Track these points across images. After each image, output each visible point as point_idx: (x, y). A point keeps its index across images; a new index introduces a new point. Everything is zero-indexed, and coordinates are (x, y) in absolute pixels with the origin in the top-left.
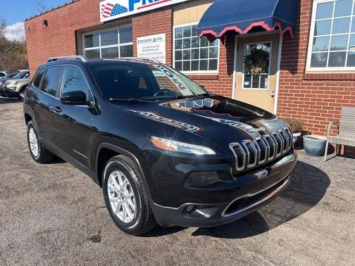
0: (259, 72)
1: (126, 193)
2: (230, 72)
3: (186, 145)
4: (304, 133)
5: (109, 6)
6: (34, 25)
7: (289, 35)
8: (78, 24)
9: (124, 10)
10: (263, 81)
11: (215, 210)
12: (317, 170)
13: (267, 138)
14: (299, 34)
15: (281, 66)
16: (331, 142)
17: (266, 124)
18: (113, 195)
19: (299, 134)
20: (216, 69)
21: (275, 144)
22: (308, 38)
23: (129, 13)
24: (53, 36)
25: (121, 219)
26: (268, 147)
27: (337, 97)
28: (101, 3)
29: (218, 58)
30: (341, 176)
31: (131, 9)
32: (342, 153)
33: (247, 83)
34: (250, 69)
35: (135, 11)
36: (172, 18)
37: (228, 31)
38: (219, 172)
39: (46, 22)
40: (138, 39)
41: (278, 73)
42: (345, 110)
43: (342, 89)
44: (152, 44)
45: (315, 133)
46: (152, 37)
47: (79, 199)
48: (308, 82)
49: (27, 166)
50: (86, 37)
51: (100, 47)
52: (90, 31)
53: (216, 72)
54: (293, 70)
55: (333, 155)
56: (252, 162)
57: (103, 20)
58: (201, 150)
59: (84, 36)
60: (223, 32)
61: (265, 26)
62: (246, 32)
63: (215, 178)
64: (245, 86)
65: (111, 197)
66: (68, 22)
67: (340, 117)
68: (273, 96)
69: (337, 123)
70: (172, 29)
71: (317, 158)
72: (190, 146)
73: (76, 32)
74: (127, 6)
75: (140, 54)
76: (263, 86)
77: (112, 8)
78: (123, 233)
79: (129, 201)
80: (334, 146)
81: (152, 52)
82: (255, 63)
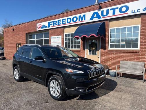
0: (94, 49)
1: (56, 87)
2: (84, 49)
3: (76, 71)
4: (109, 69)
5: (40, 25)
6: (8, 30)
7: (103, 38)
8: (27, 30)
9: (46, 27)
10: (95, 52)
11: (84, 89)
12: (114, 81)
13: (97, 69)
14: (106, 38)
15: (101, 48)
16: (117, 72)
17: (97, 66)
18: (51, 88)
19: (108, 70)
20: (79, 48)
21: (100, 71)
22: (109, 39)
23: (48, 28)
24: (16, 34)
25: (54, 96)
26: (97, 72)
27: (119, 58)
28: (37, 24)
29: (80, 45)
30: (121, 83)
31: (49, 27)
32: (122, 76)
33: (90, 53)
34: (91, 48)
35: (51, 28)
36: (64, 31)
37: (83, 37)
38: (85, 78)
39: (13, 29)
40: (51, 37)
41: (100, 50)
42: (121, 62)
43: (120, 55)
44: (56, 39)
45: (113, 70)
46: (57, 37)
47: (37, 92)
48: (109, 53)
49: (14, 83)
50: (30, 35)
51: (36, 39)
52: (32, 33)
53: (79, 49)
54: (105, 49)
55: (119, 77)
56: (93, 76)
57: (38, 30)
58: (80, 72)
59: (29, 35)
60: (82, 37)
61: (95, 36)
62: (89, 37)
63: (84, 80)
64: (89, 54)
65: (51, 89)
66: (23, 30)
67: (120, 64)
68: (99, 57)
69: (119, 66)
70: (64, 34)
71: (114, 78)
72: (77, 71)
73: (26, 33)
74: (47, 26)
75: (52, 42)
76: (95, 54)
77: (42, 26)
78: (55, 100)
79: (58, 89)
80: (119, 73)
81: (57, 42)
82: (92, 47)
